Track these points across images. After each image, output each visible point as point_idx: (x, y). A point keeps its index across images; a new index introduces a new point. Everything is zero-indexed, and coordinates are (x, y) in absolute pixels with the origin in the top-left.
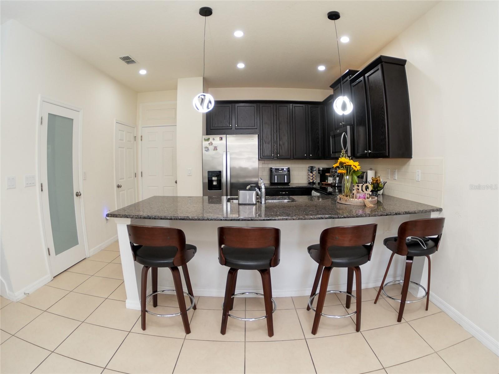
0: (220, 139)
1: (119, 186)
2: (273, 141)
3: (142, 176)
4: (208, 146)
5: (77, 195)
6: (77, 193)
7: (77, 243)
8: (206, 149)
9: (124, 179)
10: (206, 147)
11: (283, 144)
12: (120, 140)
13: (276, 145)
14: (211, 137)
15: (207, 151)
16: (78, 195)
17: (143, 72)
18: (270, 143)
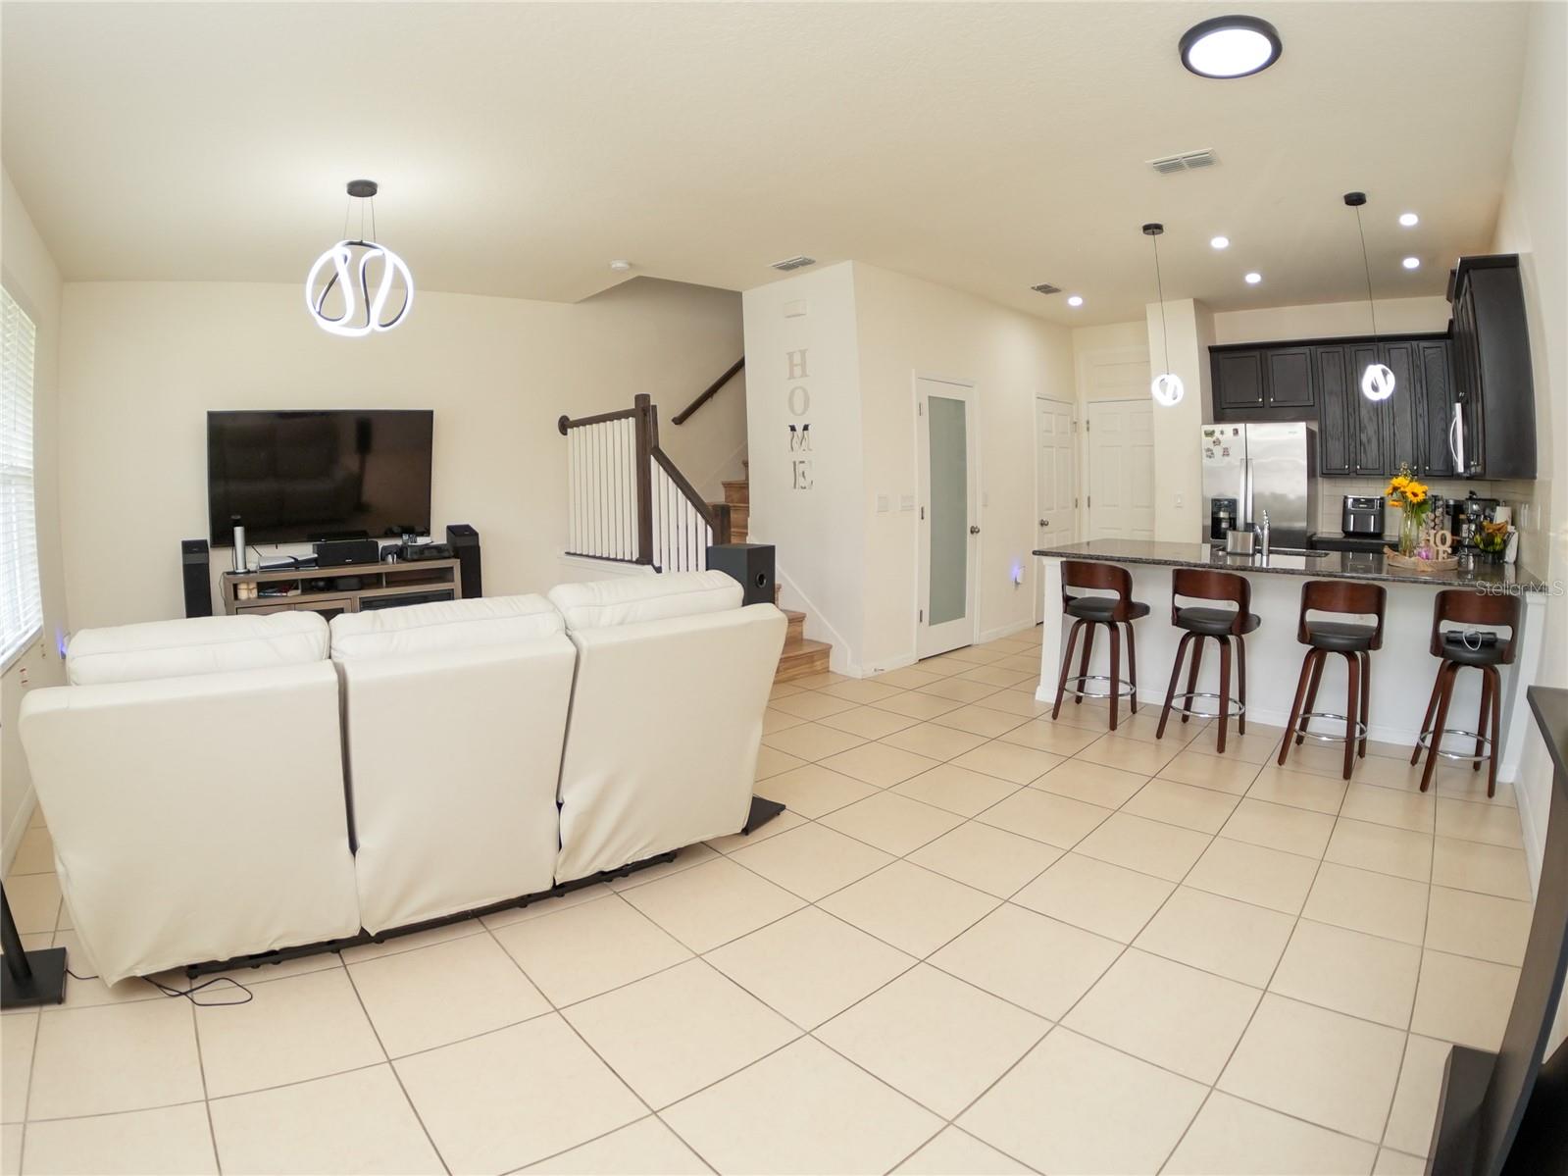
0: (1234, 432)
1: (1043, 524)
2: (1346, 434)
3: (1089, 506)
4: (1211, 446)
5: (972, 532)
6: (972, 527)
7: (962, 615)
8: (1208, 453)
9: (1052, 509)
10: (1209, 450)
11: (1369, 441)
12: (1047, 431)
13: (1353, 444)
14: (1218, 428)
15: (1210, 457)
16: (974, 531)
17: (1075, 301)
18: (1342, 439)
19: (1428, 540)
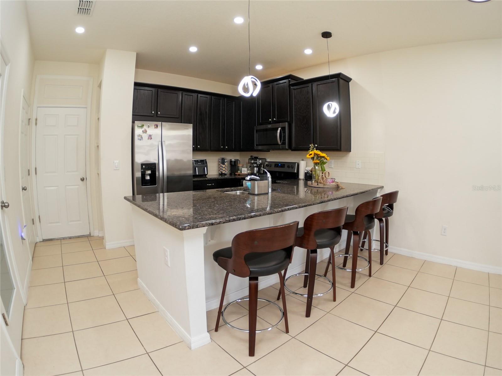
0: (156, 126)
1: (23, 189)
3: (36, 174)
4: (141, 134)
8: (140, 138)
10: (139, 136)
14: (145, 124)
15: (140, 140)
19: (322, 175)
